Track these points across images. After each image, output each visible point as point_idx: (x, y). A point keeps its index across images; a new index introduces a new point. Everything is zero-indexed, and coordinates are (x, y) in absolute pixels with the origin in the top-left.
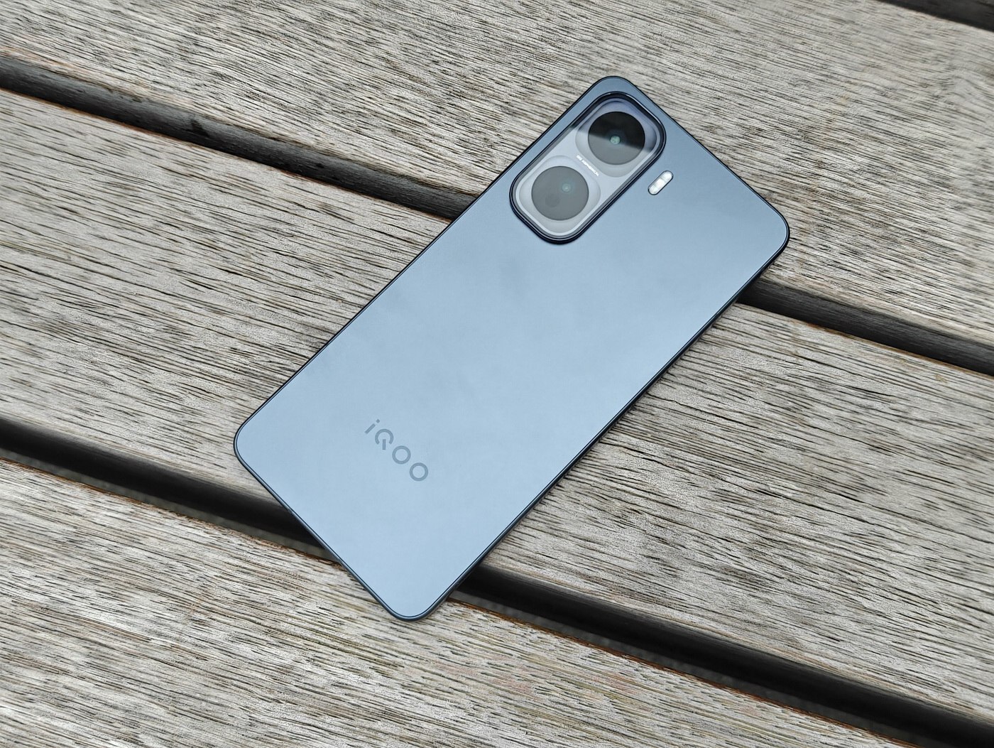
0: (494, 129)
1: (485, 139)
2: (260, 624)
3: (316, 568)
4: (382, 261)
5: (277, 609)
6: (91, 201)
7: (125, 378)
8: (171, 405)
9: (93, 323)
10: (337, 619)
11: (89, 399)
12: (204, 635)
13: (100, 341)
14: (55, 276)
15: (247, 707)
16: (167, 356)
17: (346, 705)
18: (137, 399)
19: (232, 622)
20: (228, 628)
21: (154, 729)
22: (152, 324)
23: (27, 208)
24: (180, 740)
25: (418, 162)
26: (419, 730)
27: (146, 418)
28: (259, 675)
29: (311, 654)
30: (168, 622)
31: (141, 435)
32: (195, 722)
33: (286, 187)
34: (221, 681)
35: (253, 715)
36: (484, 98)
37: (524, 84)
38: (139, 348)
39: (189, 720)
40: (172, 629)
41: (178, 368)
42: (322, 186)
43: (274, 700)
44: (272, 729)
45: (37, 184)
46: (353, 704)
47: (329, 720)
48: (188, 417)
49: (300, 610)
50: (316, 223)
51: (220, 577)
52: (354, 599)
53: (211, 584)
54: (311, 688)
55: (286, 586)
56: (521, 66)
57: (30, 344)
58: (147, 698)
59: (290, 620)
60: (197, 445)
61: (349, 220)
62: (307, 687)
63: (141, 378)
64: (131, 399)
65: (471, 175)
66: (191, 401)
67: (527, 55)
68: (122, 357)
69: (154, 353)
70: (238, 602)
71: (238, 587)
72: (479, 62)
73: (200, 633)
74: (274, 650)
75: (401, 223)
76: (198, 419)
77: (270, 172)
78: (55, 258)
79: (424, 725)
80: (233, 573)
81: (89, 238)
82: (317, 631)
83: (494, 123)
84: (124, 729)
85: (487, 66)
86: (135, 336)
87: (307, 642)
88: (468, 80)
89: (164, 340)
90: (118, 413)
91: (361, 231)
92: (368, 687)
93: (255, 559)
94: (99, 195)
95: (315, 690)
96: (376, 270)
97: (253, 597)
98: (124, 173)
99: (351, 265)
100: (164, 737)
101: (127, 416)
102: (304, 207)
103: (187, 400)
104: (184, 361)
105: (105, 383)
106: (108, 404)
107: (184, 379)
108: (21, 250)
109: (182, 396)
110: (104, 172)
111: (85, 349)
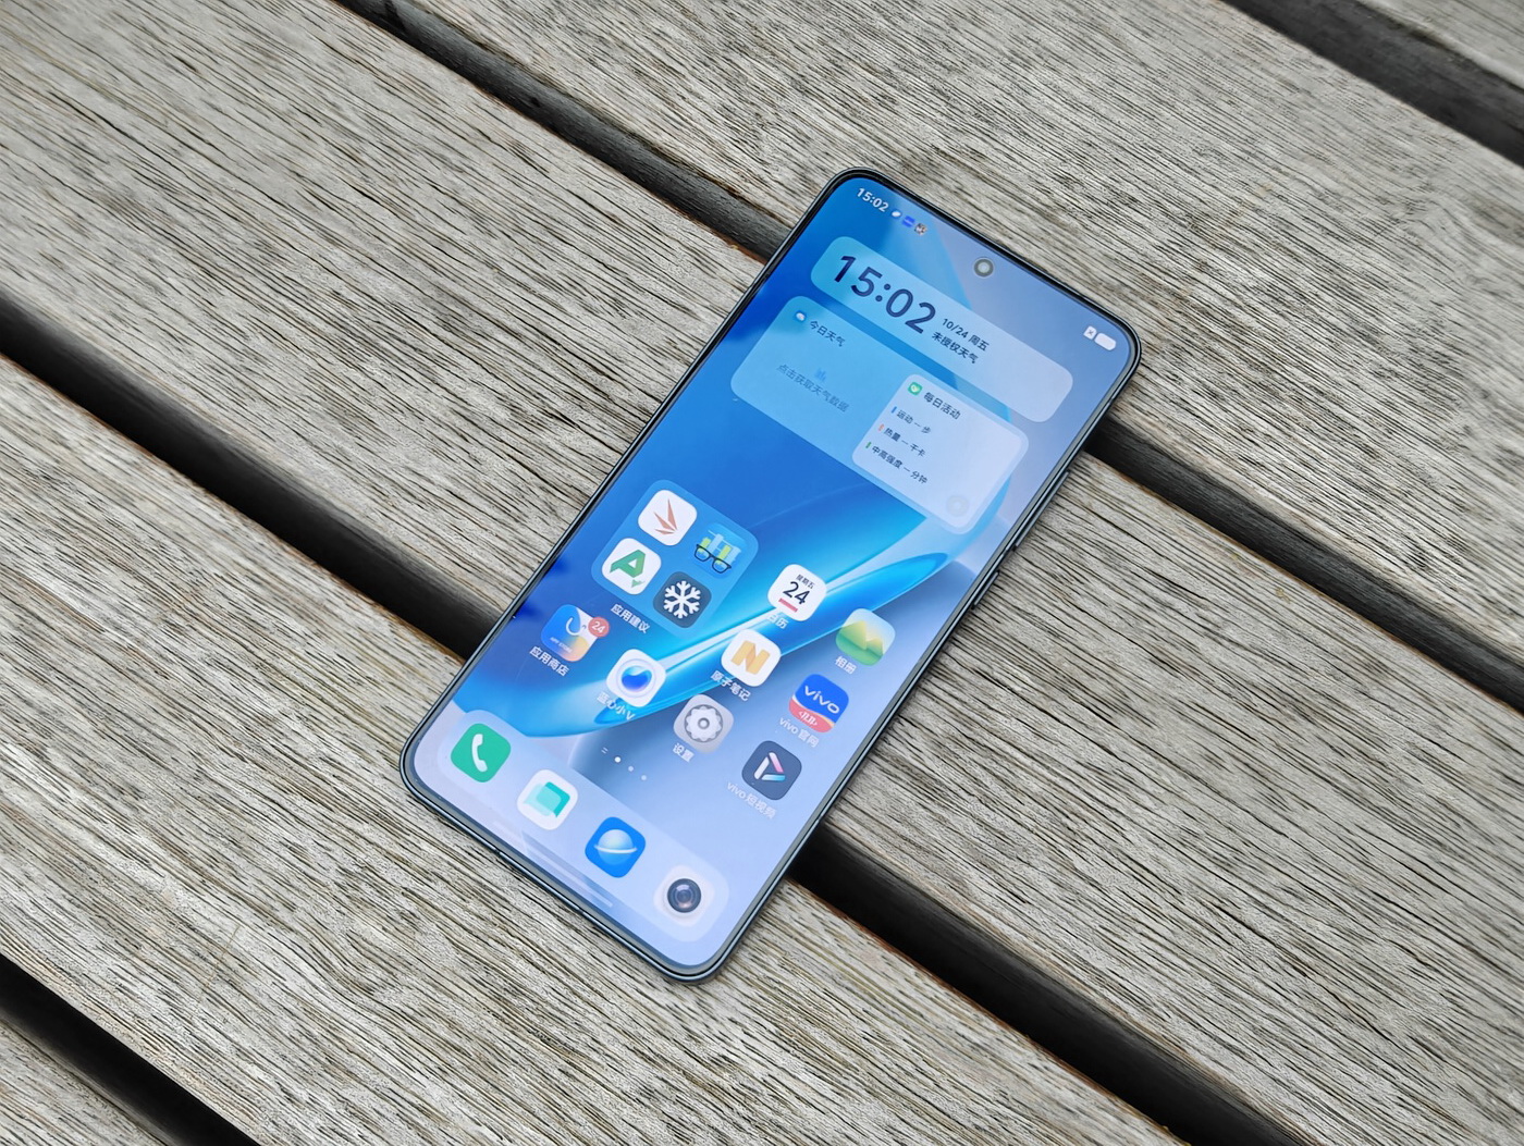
0: (773, 105)
1: (757, 114)
2: (252, 653)
3: (349, 602)
4: (569, 235)
5: (282, 640)
6: (218, 60)
7: (185, 291)
8: (232, 342)
9: (168, 211)
10: (356, 675)
11: (131, 306)
12: (175, 645)
13: (169, 236)
14: (140, 140)
15: (199, 754)
16: (248, 278)
17: (329, 789)
18: (191, 322)
19: (217, 639)
20: (209, 646)
21: (69, 747)
22: (242, 232)
23: (135, 47)
24: (97, 770)
25: (658, 119)
26: (414, 850)
27: (195, 349)
28: (228, 718)
29: (305, 711)
30: (135, 615)
31: (179, 367)
32: (126, 753)
33: (474, 108)
34: (177, 710)
35: (203, 767)
36: (772, 61)
37: (833, 58)
38: (215, 258)
39: (118, 748)
40: (136, 626)
41: (257, 298)
42: (522, 119)
43: (237, 754)
44: (221, 792)
45: (158, 21)
46: (339, 792)
47: (300, 801)
48: (248, 362)
49: (311, 650)
50: (497, 163)
51: (222, 578)
52: (387, 657)
53: (206, 583)
54: (291, 754)
55: (302, 614)
56: (836, 34)
57: (80, 216)
58: (74, 704)
59: (293, 658)
60: (247, 401)
61: (543, 172)
62: (286, 751)
64: (183, 320)
65: (723, 155)
66: (259, 343)
67: (848, 22)
68: (190, 264)
69: (233, 271)
70: (234, 617)
71: (239, 597)
72: (782, 15)
73: (170, 642)
74: (259, 691)
75: (610, 193)
76: (260, 368)
77: (459, 84)
78: (147, 118)
79: (424, 845)
80: (240, 578)
81: (198, 104)
82: (324, 684)
83: (775, 97)
84: (31, 735)
85: (790, 22)
86: (215, 242)
87: (305, 693)
88: (758, 34)
89: (251, 257)
90: (160, 332)
91: (553, 189)
92: (366, 775)
93: (274, 568)
94: (231, 54)
95: (295, 759)
96: (557, 243)
97: (256, 615)
98: (272, 36)
99: (527, 228)
100: (80, 760)
101: (170, 339)
102: (489, 138)
103: (255, 340)
105: (157, 289)
106: (151, 318)
107: (259, 314)
108: (108, 96)
109: (249, 334)
110: (247, 28)
111: (147, 241)
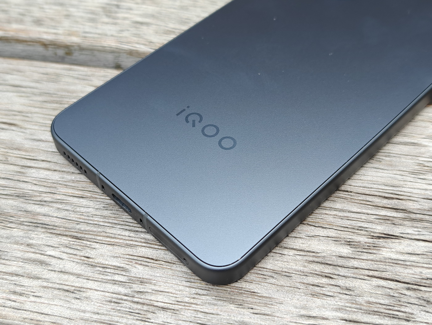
63: (82, 254)
104: (127, 233)
